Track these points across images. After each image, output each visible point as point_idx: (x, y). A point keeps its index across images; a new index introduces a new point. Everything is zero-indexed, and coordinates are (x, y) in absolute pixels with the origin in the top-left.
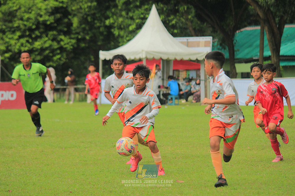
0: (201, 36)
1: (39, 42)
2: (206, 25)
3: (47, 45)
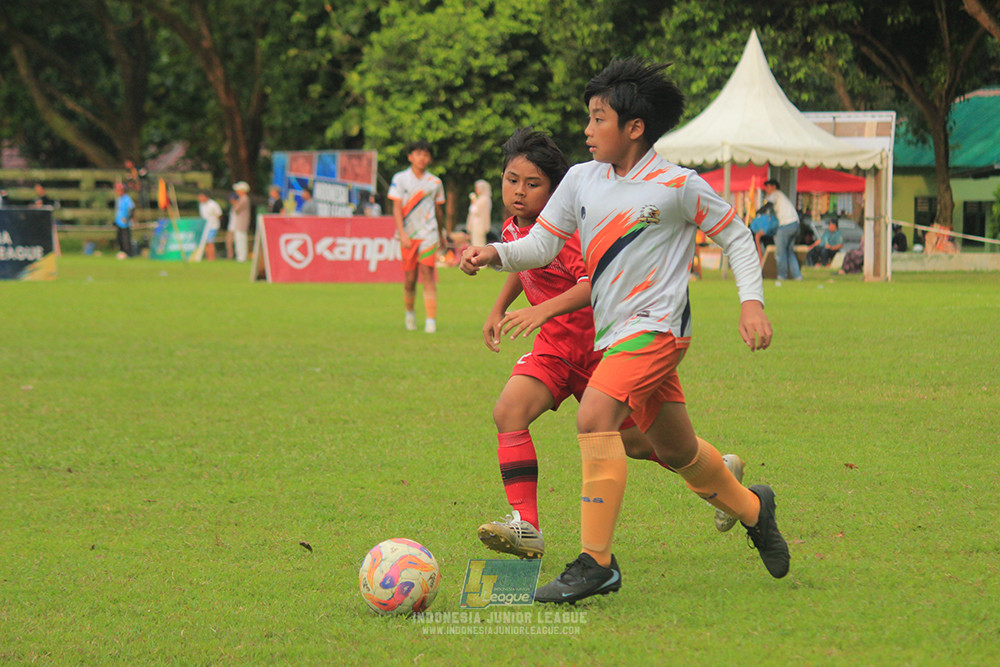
0: (866, 110)
1: (469, 118)
2: (880, 81)
3: (489, 127)
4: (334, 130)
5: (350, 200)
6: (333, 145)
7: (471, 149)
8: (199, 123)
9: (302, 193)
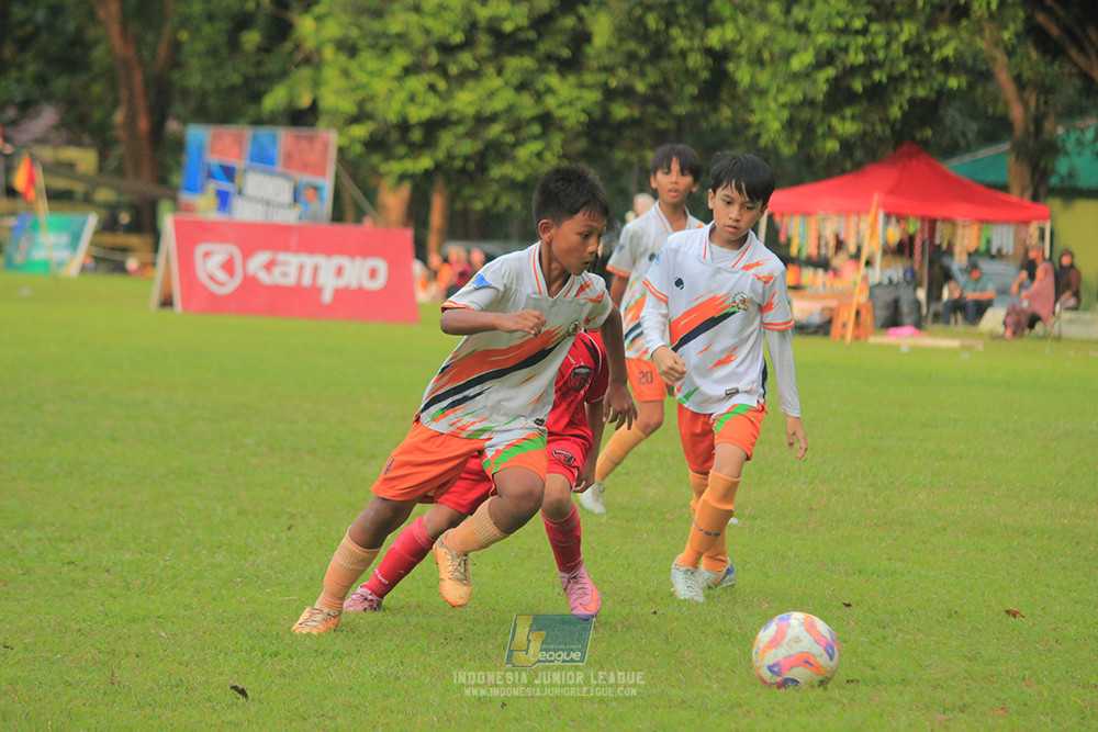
1: (470, 90)
3: (498, 104)
4: (275, 99)
5: (296, 198)
6: (272, 120)
7: (471, 134)
8: (82, 78)
9: (225, 186)
